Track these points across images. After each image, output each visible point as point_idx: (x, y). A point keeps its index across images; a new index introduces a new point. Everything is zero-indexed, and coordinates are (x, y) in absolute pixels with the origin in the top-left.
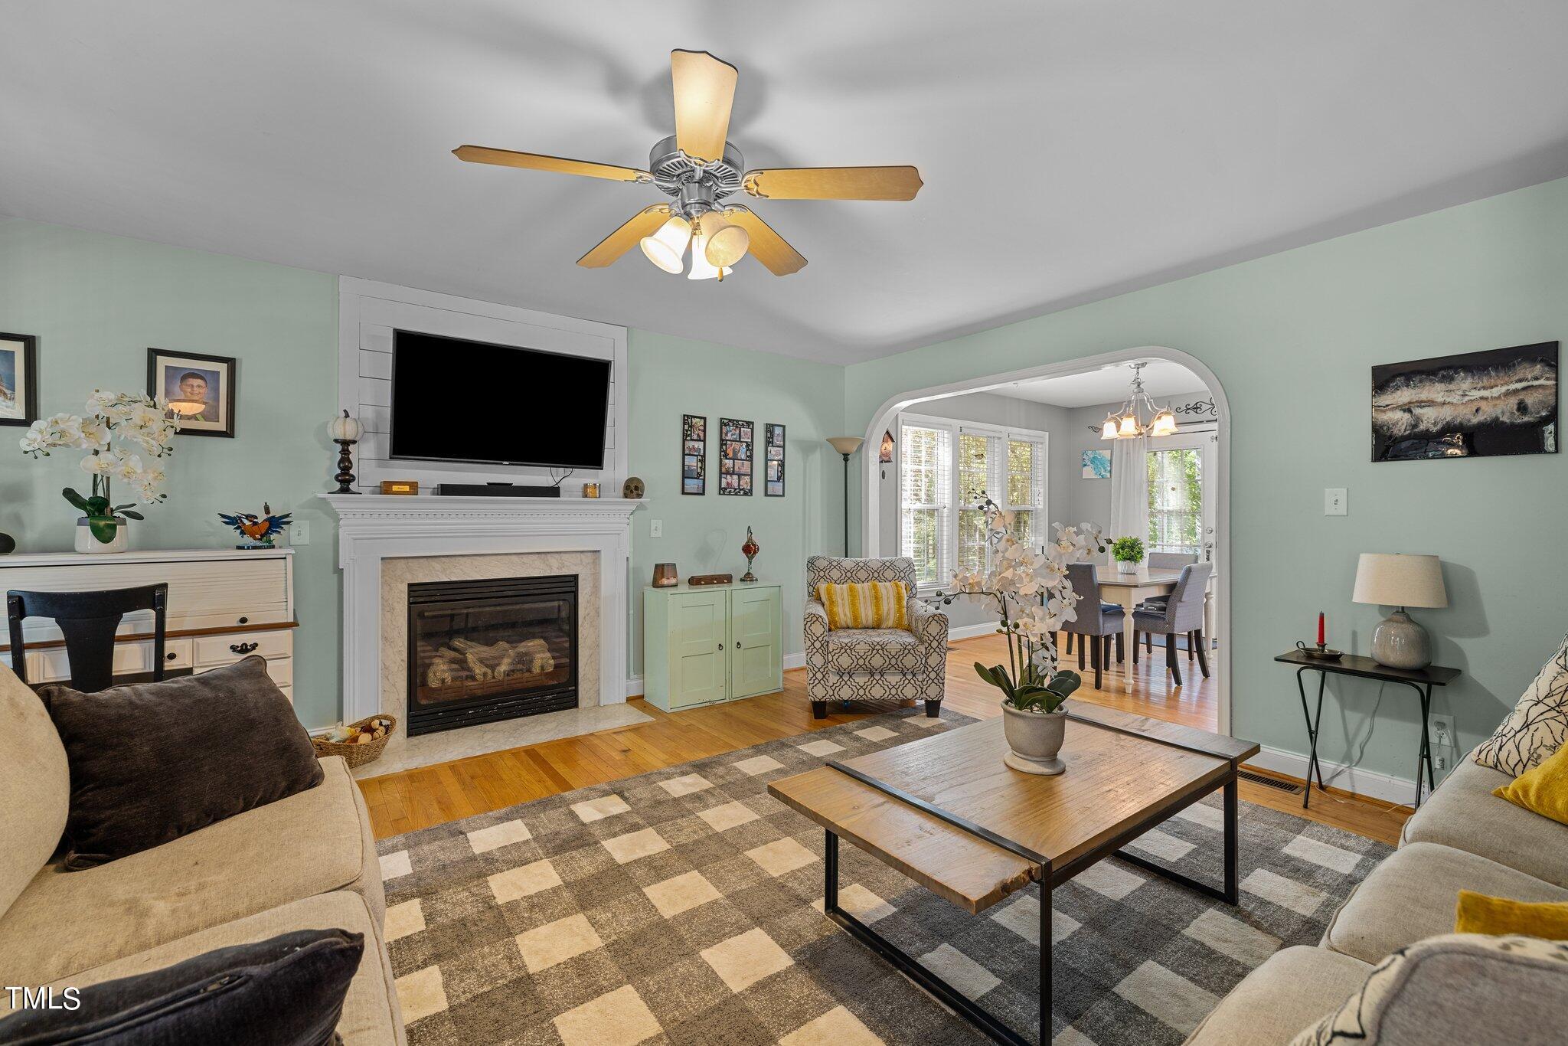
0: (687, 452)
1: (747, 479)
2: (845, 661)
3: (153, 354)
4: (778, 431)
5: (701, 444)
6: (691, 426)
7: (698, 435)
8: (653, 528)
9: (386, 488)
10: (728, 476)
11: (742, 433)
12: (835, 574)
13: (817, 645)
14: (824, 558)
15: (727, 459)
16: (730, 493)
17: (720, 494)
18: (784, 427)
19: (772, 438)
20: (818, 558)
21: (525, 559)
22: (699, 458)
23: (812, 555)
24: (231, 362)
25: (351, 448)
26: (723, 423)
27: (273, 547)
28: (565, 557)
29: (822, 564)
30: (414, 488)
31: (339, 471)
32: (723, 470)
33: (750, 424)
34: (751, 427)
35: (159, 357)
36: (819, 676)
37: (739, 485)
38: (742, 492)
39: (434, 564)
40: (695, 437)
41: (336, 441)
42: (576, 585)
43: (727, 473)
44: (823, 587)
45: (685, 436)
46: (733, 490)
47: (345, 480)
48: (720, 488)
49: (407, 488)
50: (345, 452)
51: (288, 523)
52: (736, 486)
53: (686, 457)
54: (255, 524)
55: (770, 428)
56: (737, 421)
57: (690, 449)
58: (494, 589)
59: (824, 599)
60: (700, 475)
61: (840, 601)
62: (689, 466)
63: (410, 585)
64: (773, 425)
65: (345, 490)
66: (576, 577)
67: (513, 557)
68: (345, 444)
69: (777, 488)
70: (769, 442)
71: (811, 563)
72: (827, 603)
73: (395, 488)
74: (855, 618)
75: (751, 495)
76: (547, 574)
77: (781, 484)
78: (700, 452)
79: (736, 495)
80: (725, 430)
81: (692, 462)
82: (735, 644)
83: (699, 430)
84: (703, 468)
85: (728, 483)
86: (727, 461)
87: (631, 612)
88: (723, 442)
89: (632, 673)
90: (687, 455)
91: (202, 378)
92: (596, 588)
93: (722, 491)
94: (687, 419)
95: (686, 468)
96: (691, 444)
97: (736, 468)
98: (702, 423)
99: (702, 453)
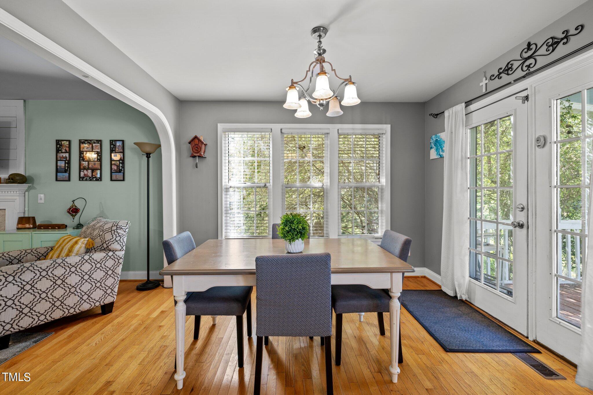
0: (59, 159)
1: (99, 172)
4: (118, 144)
5: (67, 155)
6: (61, 145)
7: (66, 150)
8: (39, 198)
10: (85, 171)
11: (94, 147)
15: (84, 161)
16: (86, 180)
17: (80, 180)
18: (123, 141)
19: (115, 148)
22: (67, 162)
26: (81, 142)
32: (82, 167)
33: (100, 142)
34: (100, 143)
37: (92, 175)
38: (94, 179)
40: (64, 151)
43: (84, 168)
45: (58, 151)
46: (88, 178)
48: (80, 177)
52: (90, 175)
53: (58, 162)
55: (113, 143)
56: (91, 140)
57: (61, 158)
60: (67, 170)
62: (60, 166)
64: (116, 141)
69: (120, 176)
70: (112, 150)
75: (101, 181)
77: (122, 174)
78: (67, 158)
79: (91, 180)
80: (82, 146)
81: (62, 164)
83: (66, 147)
84: (69, 167)
85: (85, 175)
86: (84, 163)
88: (81, 153)
90: (59, 160)
92: (5, 227)
93: (81, 179)
94: (58, 142)
95: (58, 167)
96: (61, 155)
97: (90, 166)
98: (68, 143)
99: (68, 159)
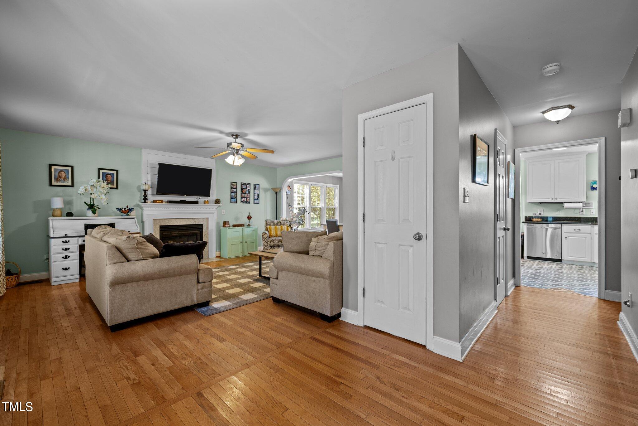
0: (232, 192)
1: (249, 199)
2: (272, 243)
3: (99, 169)
4: (257, 186)
5: (236, 190)
6: (233, 185)
7: (235, 187)
8: (223, 211)
9: (155, 202)
11: (247, 187)
12: (272, 224)
13: (265, 240)
14: (269, 220)
15: (243, 193)
16: (244, 203)
18: (259, 185)
20: (268, 220)
21: (189, 220)
23: (266, 219)
24: (117, 171)
25: (147, 192)
26: (242, 184)
27: (129, 216)
28: (199, 219)
29: (269, 221)
30: (162, 201)
31: (144, 198)
32: (242, 197)
33: (249, 184)
35: (101, 170)
36: (266, 247)
39: (166, 221)
41: (143, 190)
42: (202, 227)
43: (243, 197)
44: (268, 227)
45: (232, 188)
47: (145, 200)
48: (241, 201)
49: (160, 202)
50: (145, 193)
51: (133, 210)
52: (245, 201)
54: (125, 210)
55: (255, 185)
56: (246, 183)
58: (181, 227)
59: (269, 230)
60: (236, 198)
61: (272, 230)
63: (160, 226)
64: (256, 184)
65: (145, 202)
66: (202, 225)
67: (186, 219)
68: (145, 191)
69: (256, 201)
70: (255, 189)
71: (266, 221)
72: (269, 231)
73: (158, 202)
74: (276, 234)
75: (250, 203)
76: (194, 224)
77: (258, 200)
79: (246, 203)
80: (242, 186)
81: (233, 194)
82: (245, 242)
84: (236, 196)
85: (243, 200)
87: (217, 234)
88: (242, 189)
89: (217, 250)
91: (110, 175)
92: (208, 228)
93: (242, 202)
94: (232, 183)
95: (232, 196)
96: (233, 190)
97: (246, 196)
98: (236, 184)
99: (236, 192)
